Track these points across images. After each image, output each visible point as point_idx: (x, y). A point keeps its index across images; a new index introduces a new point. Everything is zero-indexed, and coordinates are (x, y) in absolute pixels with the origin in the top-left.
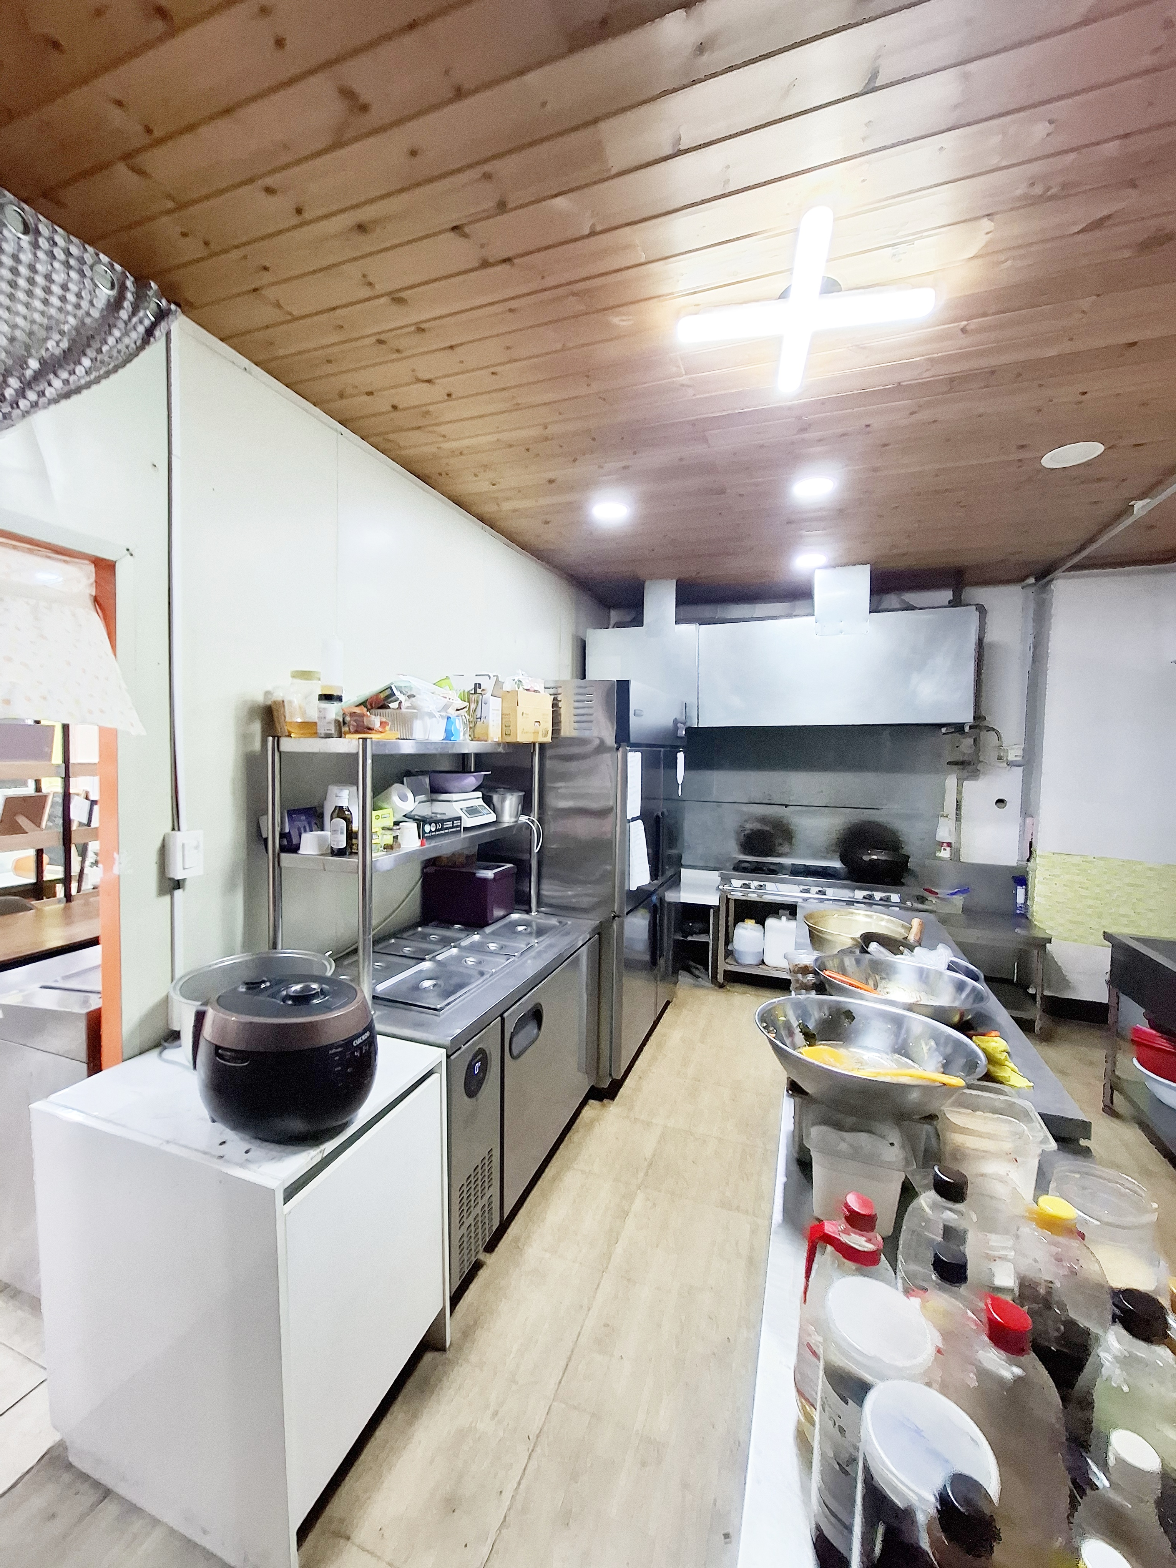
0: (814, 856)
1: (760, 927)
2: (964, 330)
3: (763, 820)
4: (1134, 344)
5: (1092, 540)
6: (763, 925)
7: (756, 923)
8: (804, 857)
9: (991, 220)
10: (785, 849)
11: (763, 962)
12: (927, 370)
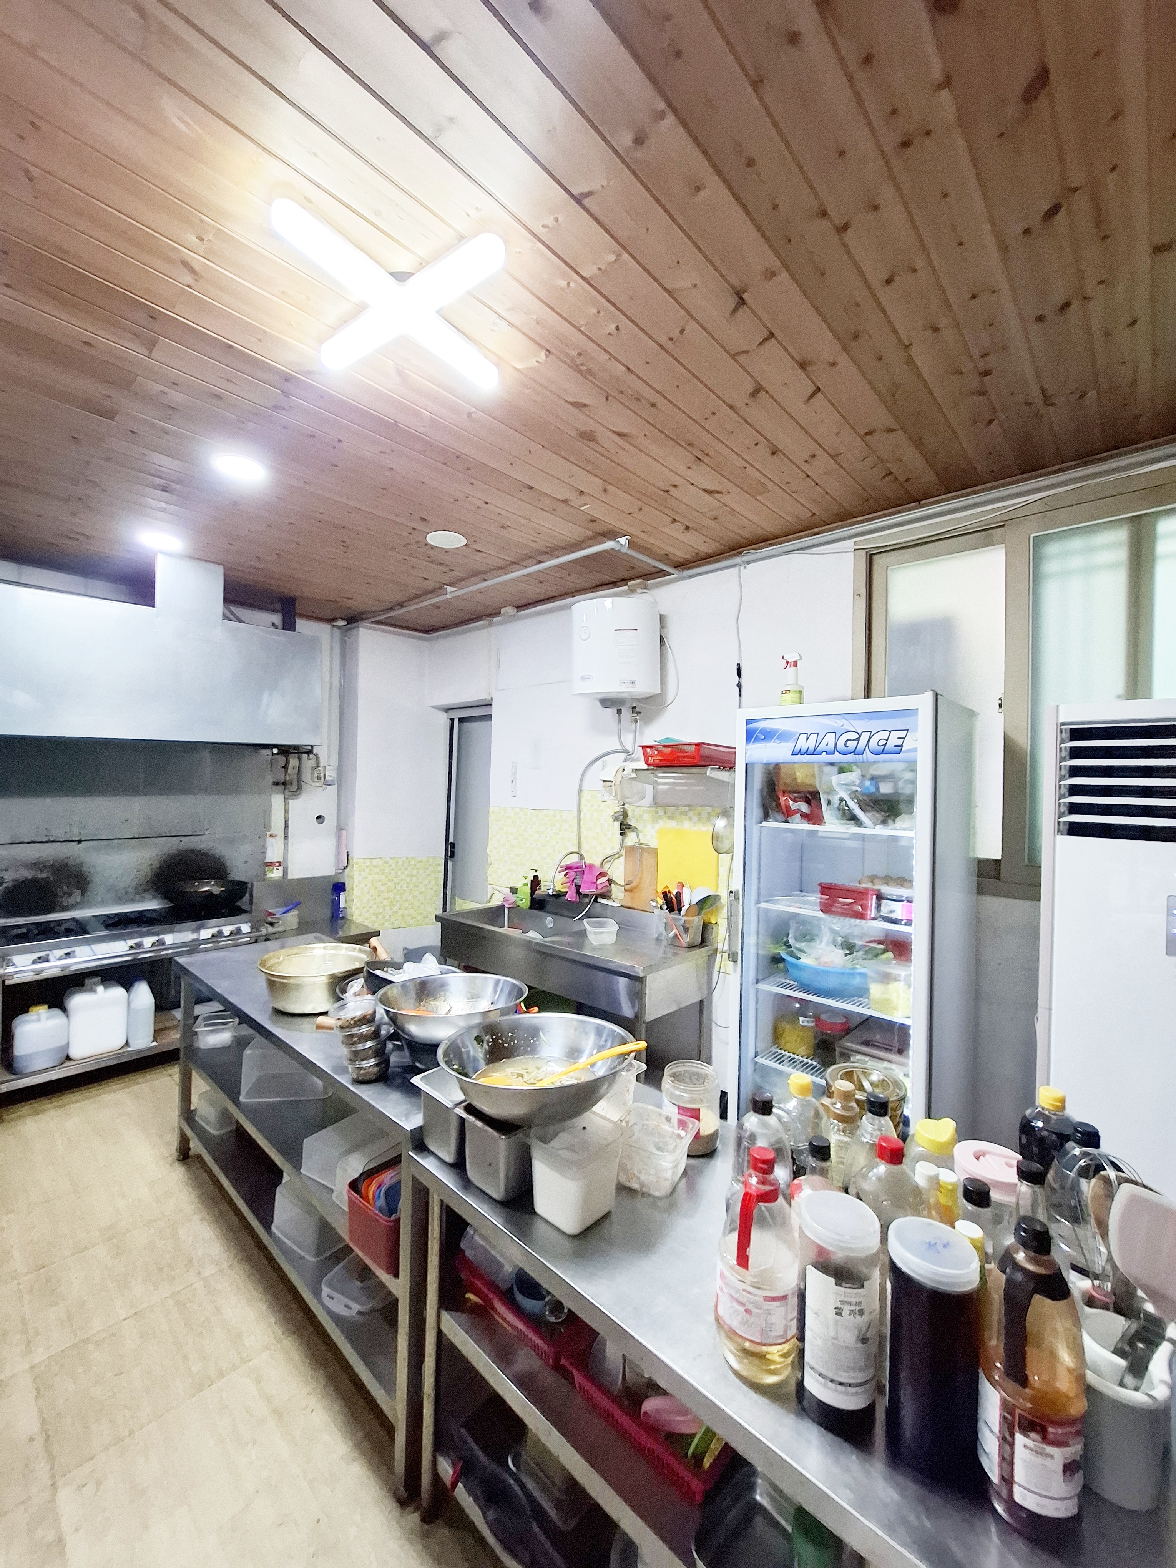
0: (120, 899)
1: (57, 1012)
2: (469, 415)
3: (36, 865)
4: (531, 488)
5: (401, 605)
6: (64, 1010)
7: (50, 1007)
8: (103, 903)
9: (547, 356)
10: (77, 896)
11: (68, 1058)
12: (425, 427)
